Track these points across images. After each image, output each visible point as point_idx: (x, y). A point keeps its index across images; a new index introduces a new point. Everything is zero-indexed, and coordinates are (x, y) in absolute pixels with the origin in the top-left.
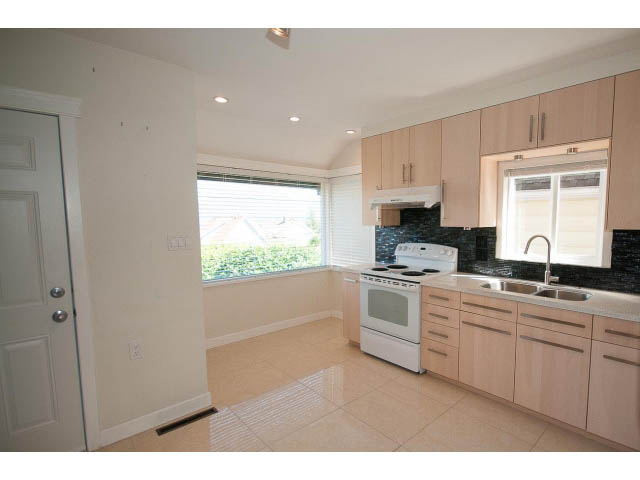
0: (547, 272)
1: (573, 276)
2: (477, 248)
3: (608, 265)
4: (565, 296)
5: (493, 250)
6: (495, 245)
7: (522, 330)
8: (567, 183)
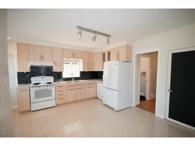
0: (73, 79)
1: (76, 79)
2: (58, 76)
3: (80, 77)
4: (77, 82)
5: (62, 76)
6: (62, 75)
7: (77, 88)
8: (73, 64)
